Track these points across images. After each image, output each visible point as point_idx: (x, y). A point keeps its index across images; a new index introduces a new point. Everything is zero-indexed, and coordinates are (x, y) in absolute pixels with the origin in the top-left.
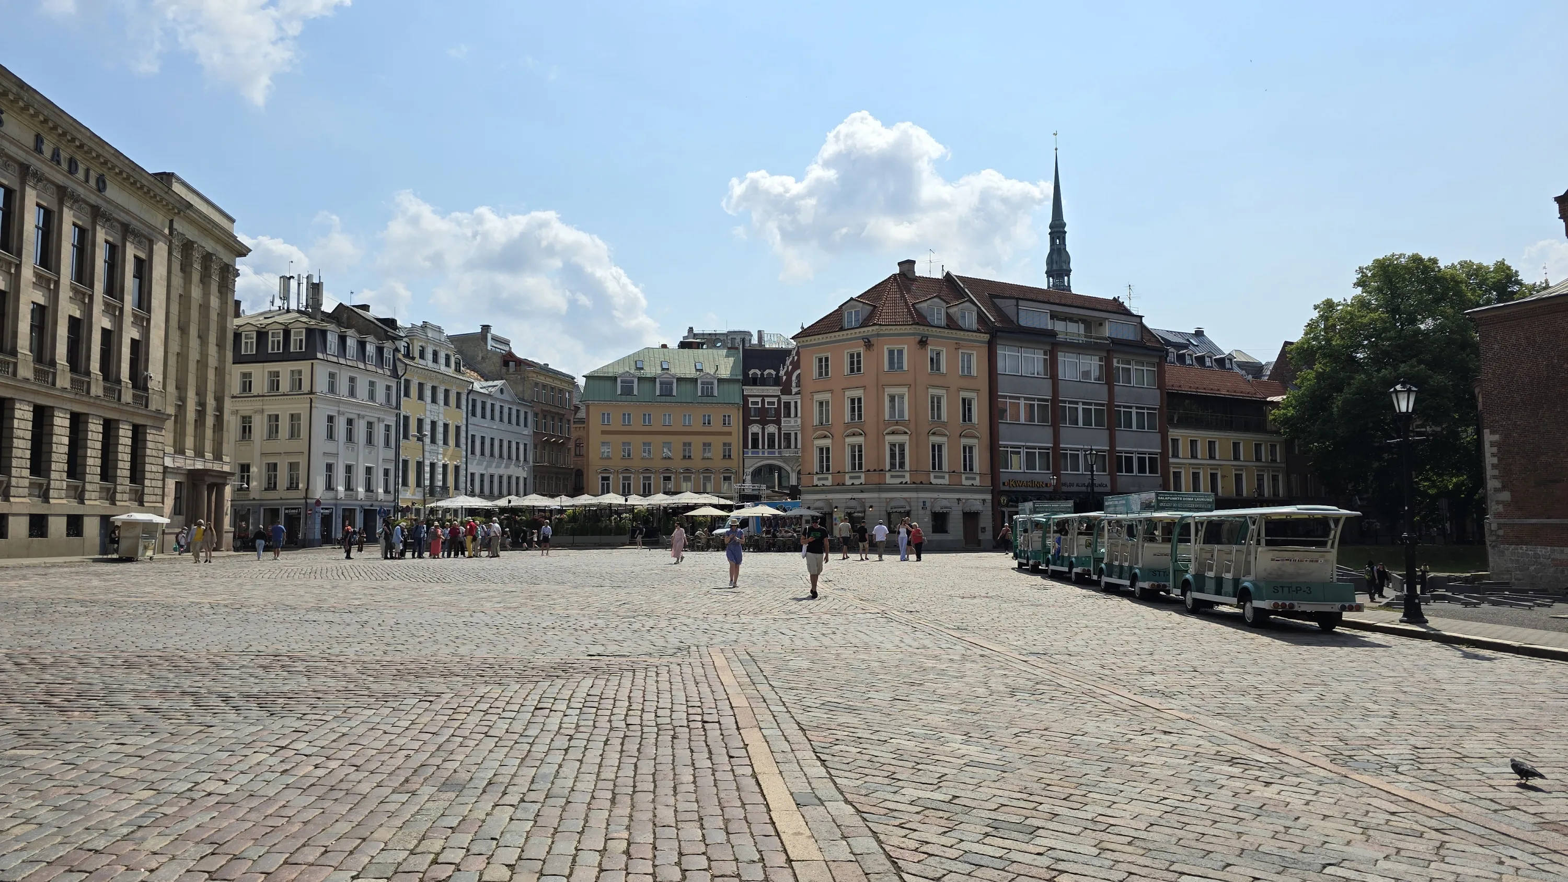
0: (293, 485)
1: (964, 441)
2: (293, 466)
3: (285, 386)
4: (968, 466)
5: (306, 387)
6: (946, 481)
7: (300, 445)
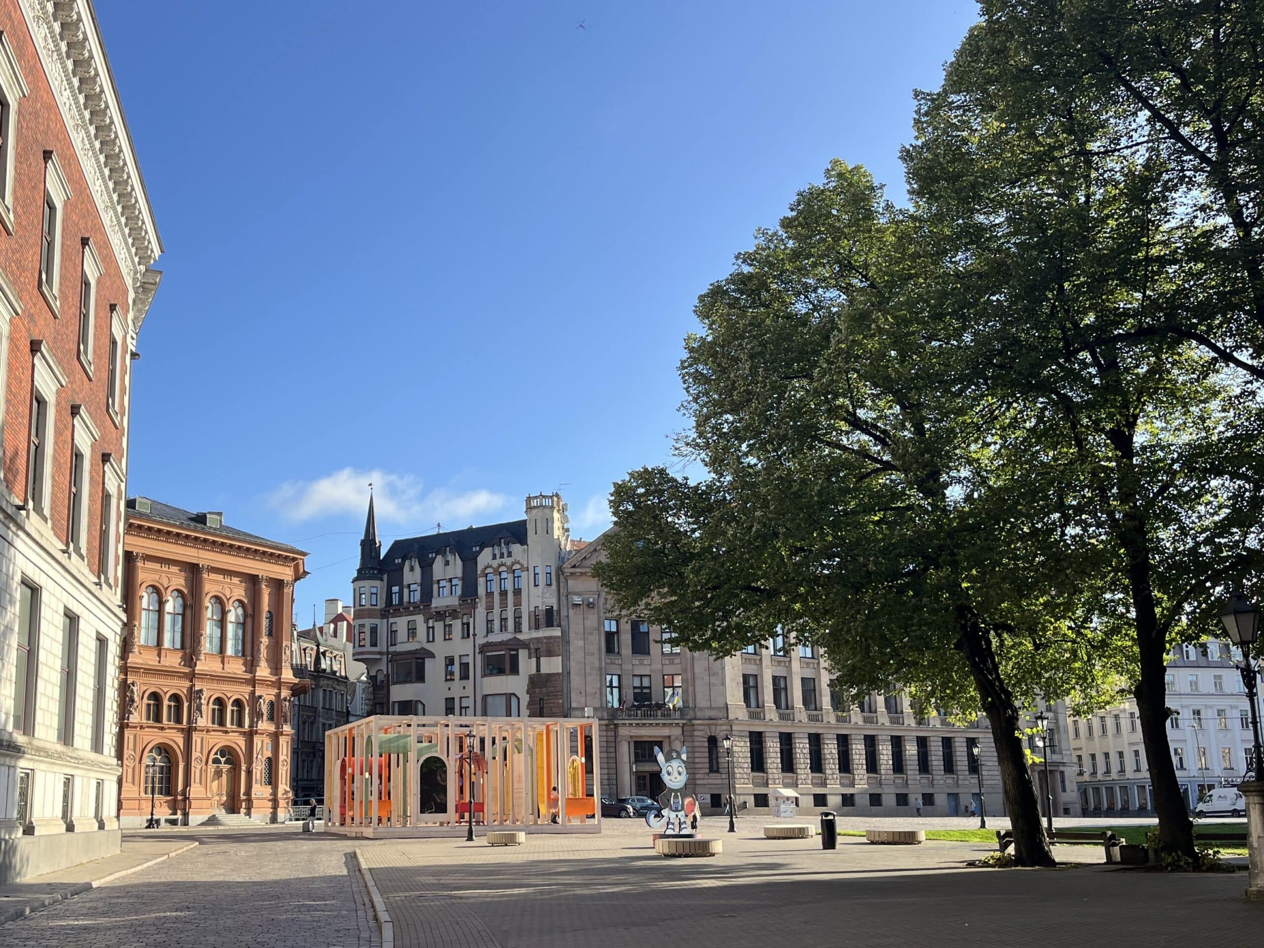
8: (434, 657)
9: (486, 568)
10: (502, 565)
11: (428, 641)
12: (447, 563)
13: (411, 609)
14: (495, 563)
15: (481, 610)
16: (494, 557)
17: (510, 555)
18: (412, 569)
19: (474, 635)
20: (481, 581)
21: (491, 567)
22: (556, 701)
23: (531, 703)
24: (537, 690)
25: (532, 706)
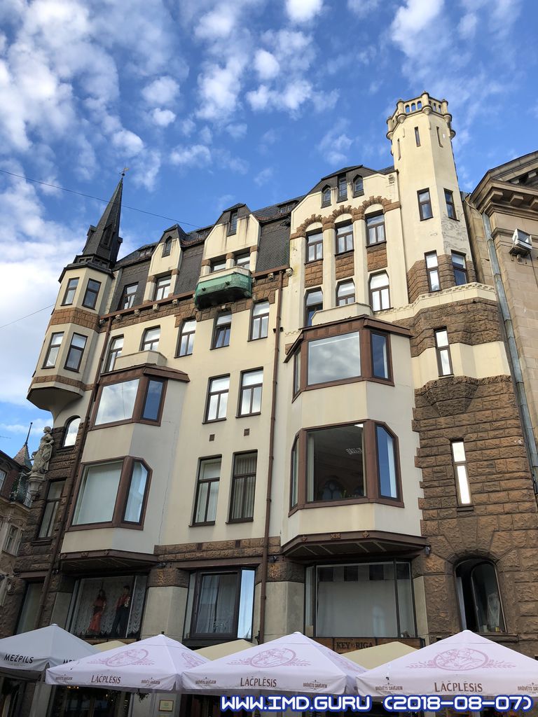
8: (187, 381)
9: (309, 223)
10: (343, 211)
11: (178, 356)
12: (231, 233)
13: (155, 307)
14: (327, 213)
15: (294, 290)
16: (326, 204)
17: (358, 193)
18: (166, 254)
19: (278, 330)
20: (297, 245)
21: (319, 220)
22: (505, 442)
23: (427, 451)
24: (442, 420)
25: (431, 460)
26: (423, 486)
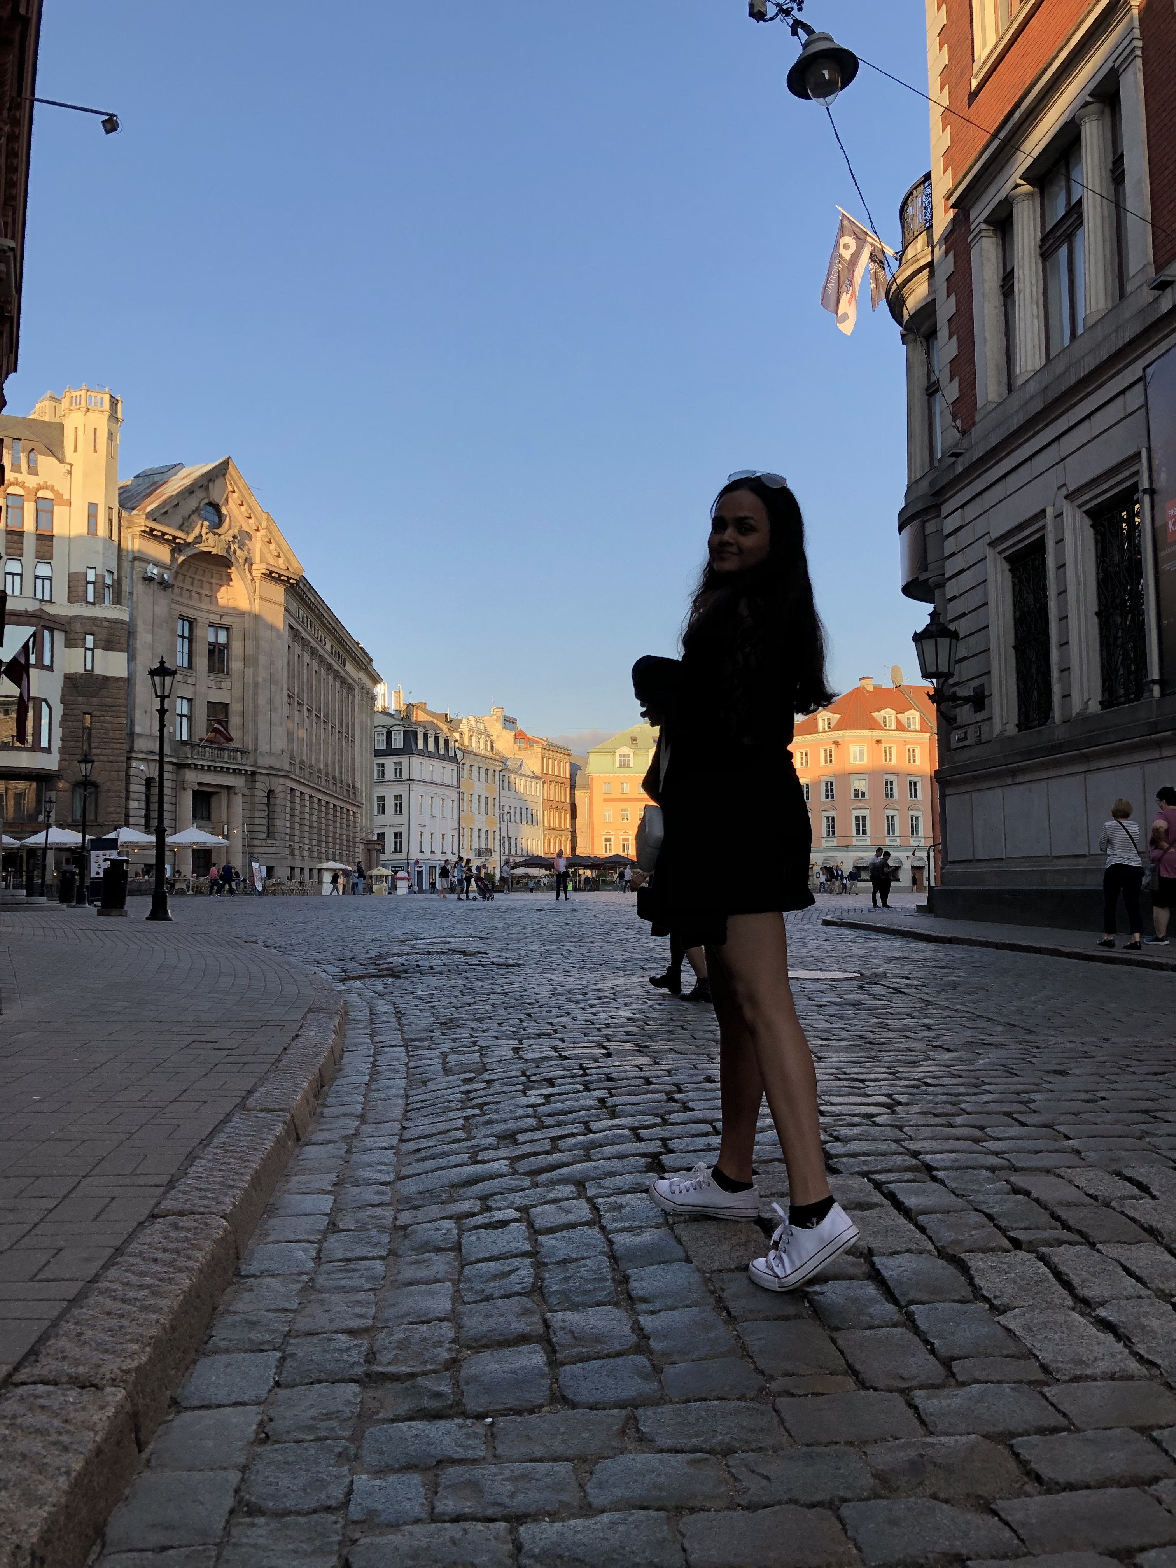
0: (398, 849)
1: (912, 813)
2: (398, 835)
3: (390, 774)
4: (914, 831)
5: (405, 776)
6: (898, 843)
7: (402, 819)
10: (16, 484)
17: (33, 470)
22: (117, 720)
23: (68, 718)
24: (80, 699)
25: (69, 724)
26: (62, 740)
